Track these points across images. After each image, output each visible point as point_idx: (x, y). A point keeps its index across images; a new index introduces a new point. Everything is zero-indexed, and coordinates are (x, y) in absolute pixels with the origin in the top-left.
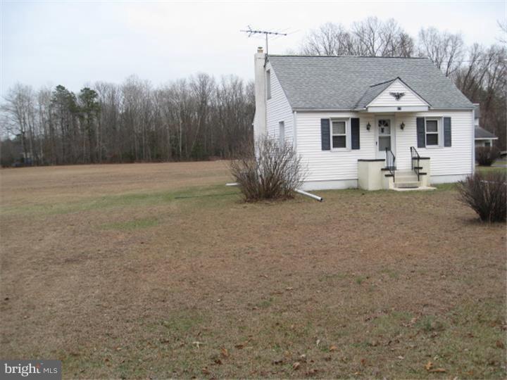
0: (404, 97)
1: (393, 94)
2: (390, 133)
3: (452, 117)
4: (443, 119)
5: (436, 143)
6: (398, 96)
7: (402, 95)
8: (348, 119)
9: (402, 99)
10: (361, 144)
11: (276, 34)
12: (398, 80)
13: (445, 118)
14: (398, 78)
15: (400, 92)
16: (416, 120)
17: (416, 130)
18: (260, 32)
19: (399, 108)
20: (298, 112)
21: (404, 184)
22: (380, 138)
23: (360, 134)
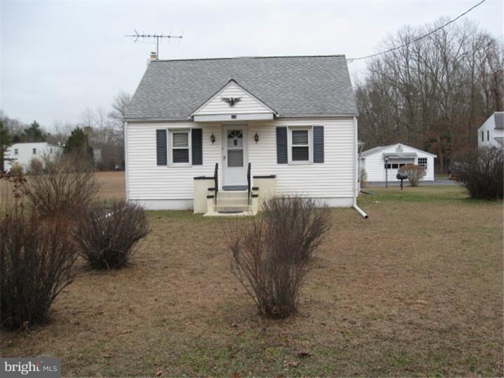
0: (239, 103)
1: (226, 100)
2: (242, 146)
3: (325, 127)
4: (312, 129)
5: (307, 158)
6: (232, 102)
7: (237, 100)
8: (188, 129)
9: (238, 105)
10: (204, 159)
11: (169, 37)
12: (233, 82)
13: (316, 128)
14: (232, 80)
15: (234, 97)
16: (275, 130)
17: (275, 142)
18: (149, 36)
19: (234, 116)
20: (129, 122)
21: (226, 208)
22: (229, 152)
23: (203, 147)
